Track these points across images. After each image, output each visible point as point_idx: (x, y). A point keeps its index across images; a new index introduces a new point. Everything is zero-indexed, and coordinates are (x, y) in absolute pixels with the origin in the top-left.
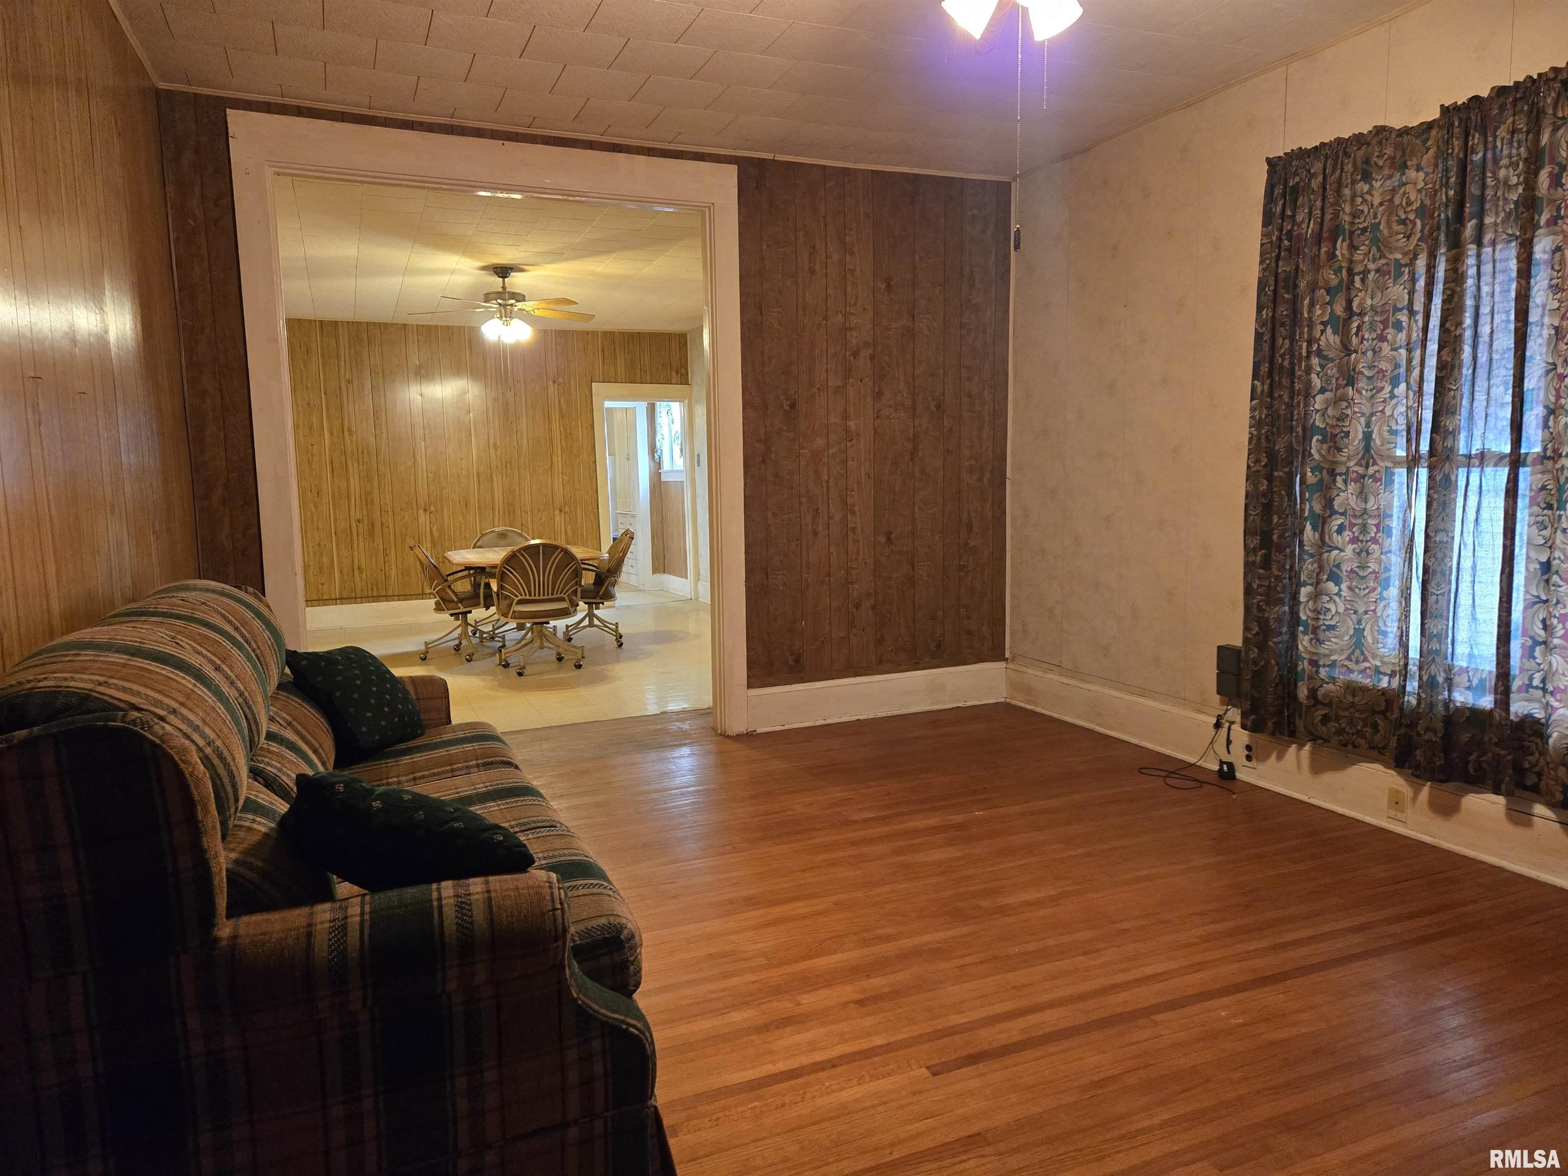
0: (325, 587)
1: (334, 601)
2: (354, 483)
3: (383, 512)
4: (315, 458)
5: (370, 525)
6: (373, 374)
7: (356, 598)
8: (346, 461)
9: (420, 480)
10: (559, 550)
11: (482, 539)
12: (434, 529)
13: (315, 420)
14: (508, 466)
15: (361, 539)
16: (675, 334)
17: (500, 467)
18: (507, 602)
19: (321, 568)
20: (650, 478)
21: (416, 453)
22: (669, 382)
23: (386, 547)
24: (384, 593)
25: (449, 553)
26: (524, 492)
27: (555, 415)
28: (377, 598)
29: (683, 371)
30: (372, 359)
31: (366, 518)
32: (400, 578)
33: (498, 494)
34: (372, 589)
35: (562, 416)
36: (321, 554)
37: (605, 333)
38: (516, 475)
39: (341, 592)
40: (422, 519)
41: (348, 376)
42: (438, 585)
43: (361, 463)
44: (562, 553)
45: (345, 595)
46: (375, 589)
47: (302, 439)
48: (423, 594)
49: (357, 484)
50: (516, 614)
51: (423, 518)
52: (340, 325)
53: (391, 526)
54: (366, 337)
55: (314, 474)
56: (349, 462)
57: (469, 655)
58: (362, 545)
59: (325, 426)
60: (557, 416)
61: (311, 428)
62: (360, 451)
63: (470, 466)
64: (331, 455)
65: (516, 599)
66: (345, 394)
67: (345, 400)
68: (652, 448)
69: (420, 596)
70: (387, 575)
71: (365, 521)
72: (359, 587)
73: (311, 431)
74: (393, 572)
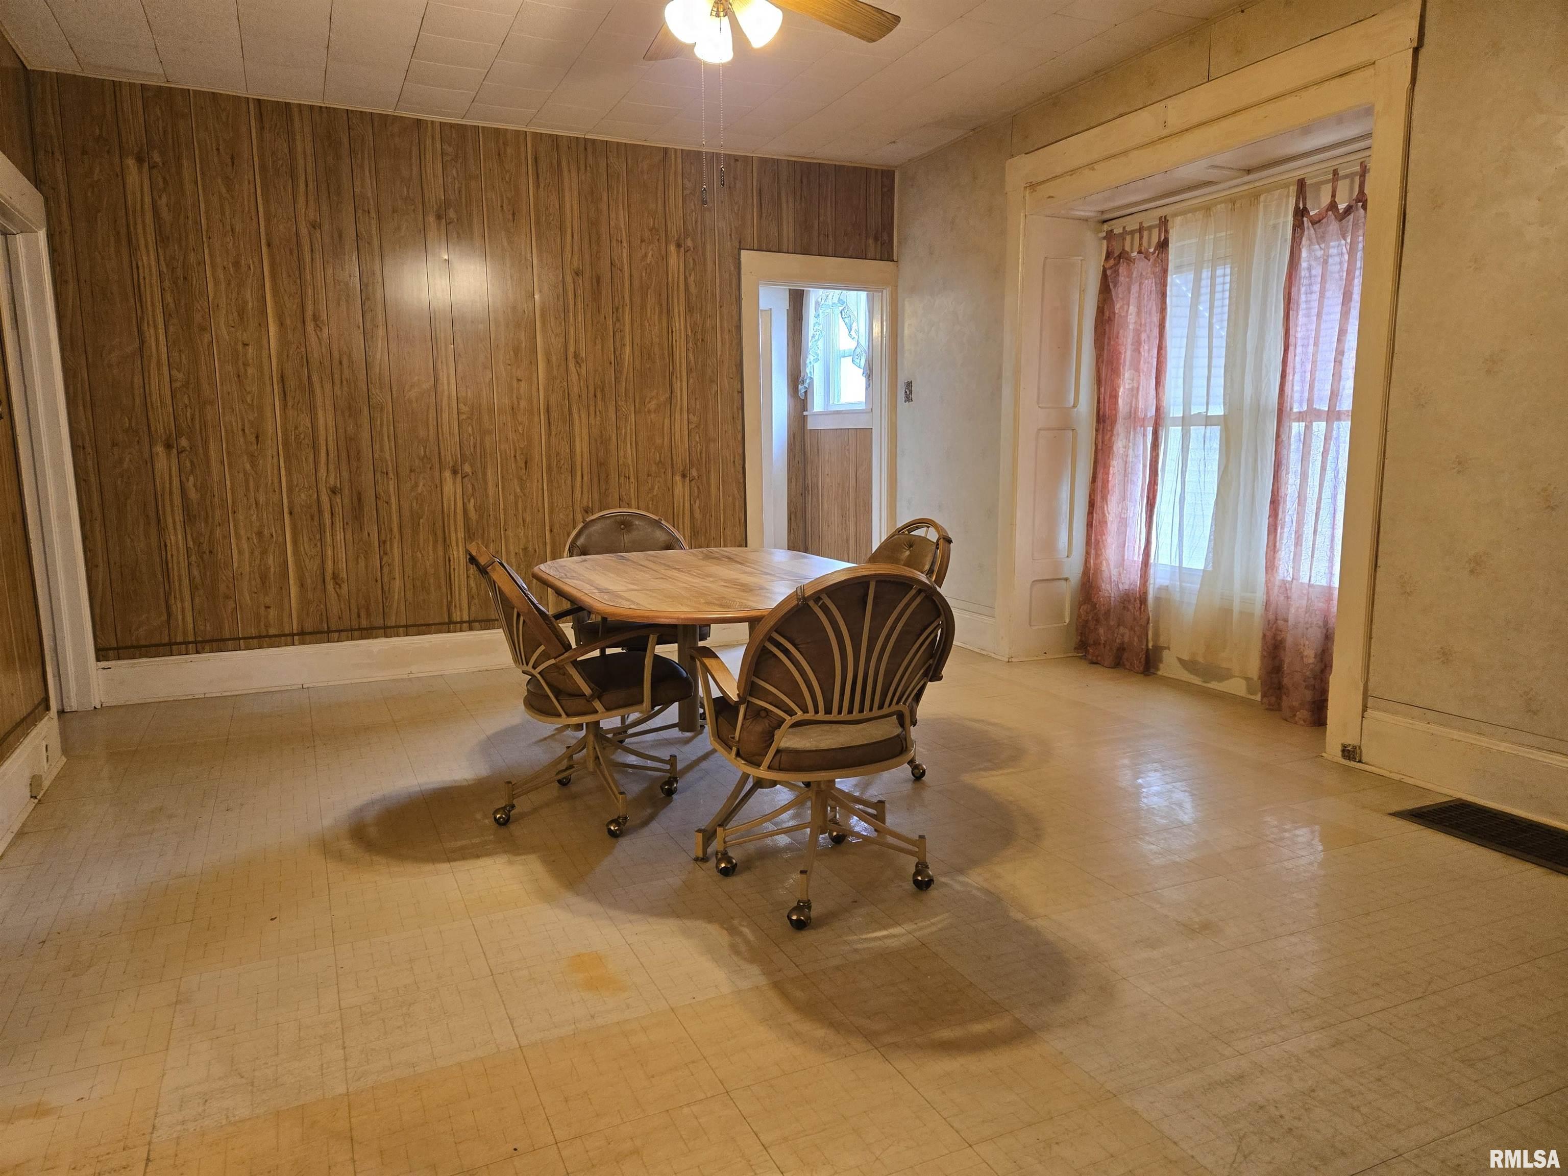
0: (273, 613)
1: (289, 638)
2: (325, 419)
3: (378, 475)
4: (250, 371)
5: (355, 498)
6: (360, 212)
7: (329, 631)
8: (309, 377)
9: (445, 416)
10: (913, 592)
11: (586, 532)
12: (471, 506)
13: (248, 295)
14: (599, 395)
15: (339, 525)
16: (876, 171)
17: (584, 396)
18: (759, 727)
19: (264, 578)
20: (789, 426)
21: (439, 366)
22: (862, 255)
23: (383, 537)
24: (379, 622)
25: (542, 567)
26: (625, 442)
27: (679, 308)
28: (367, 632)
29: (885, 237)
30: (358, 183)
31: (347, 485)
32: (410, 594)
33: (581, 446)
34: (359, 616)
35: (690, 309)
36: (264, 552)
37: (764, 161)
38: (612, 409)
39: (301, 622)
40: (448, 488)
41: (312, 215)
42: (545, 656)
43: (337, 381)
44: (918, 600)
45: (309, 627)
46: (363, 614)
47: (225, 332)
48: (450, 622)
49: (331, 423)
50: (784, 757)
51: (451, 487)
52: (295, 111)
53: (393, 500)
54: (345, 140)
55: (249, 400)
56: (315, 378)
57: (615, 821)
58: (339, 536)
59: (269, 310)
60: (682, 309)
61: (242, 312)
62: (336, 362)
63: (535, 394)
64: (281, 364)
65: (789, 720)
66: (307, 248)
67: (308, 259)
68: (796, 378)
69: (445, 627)
70: (386, 588)
71: (346, 492)
72: (334, 610)
73: (242, 319)
74: (398, 583)
